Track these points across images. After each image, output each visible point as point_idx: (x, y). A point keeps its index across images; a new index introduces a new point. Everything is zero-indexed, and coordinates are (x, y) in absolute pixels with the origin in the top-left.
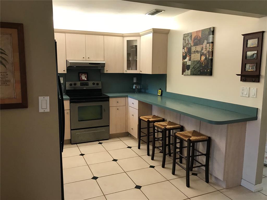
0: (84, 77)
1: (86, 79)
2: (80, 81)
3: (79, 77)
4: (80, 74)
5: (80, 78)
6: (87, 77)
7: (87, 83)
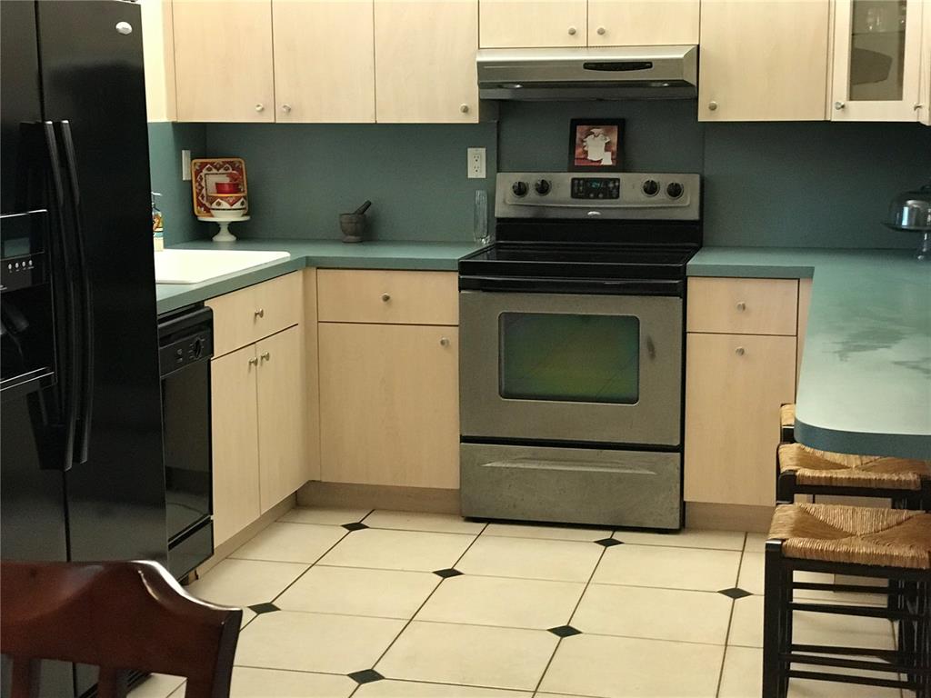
0: (598, 148)
1: (607, 160)
2: (573, 169)
3: (572, 144)
4: (580, 129)
5: (578, 151)
6: (614, 148)
7: (611, 185)
